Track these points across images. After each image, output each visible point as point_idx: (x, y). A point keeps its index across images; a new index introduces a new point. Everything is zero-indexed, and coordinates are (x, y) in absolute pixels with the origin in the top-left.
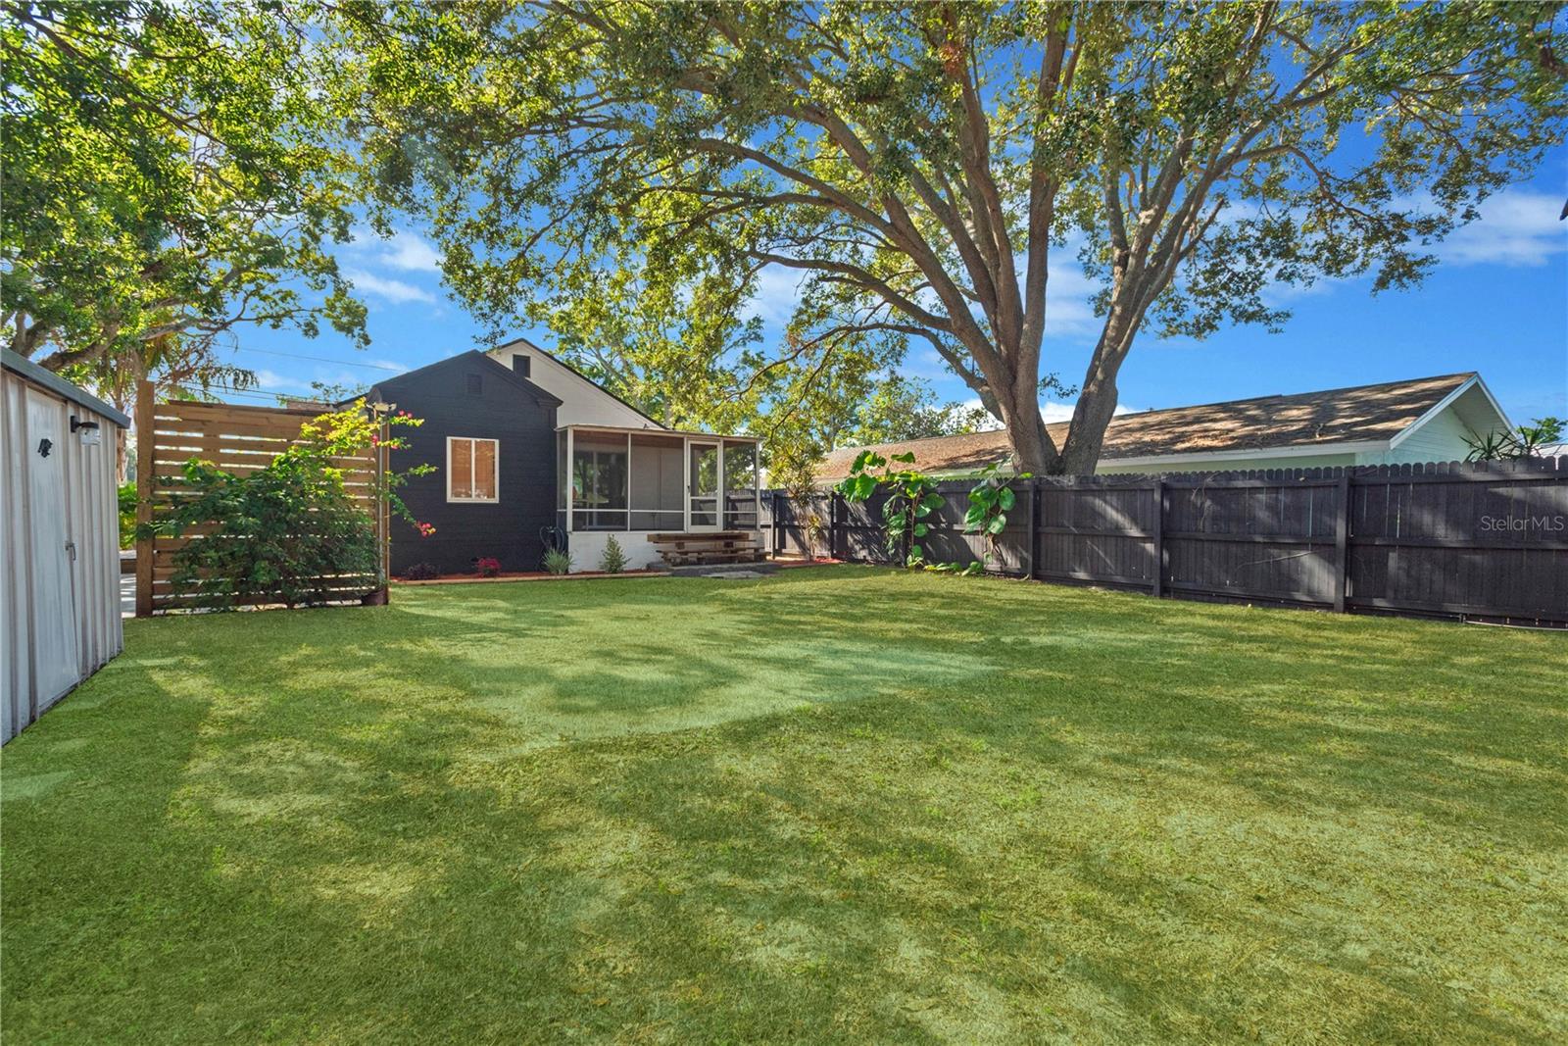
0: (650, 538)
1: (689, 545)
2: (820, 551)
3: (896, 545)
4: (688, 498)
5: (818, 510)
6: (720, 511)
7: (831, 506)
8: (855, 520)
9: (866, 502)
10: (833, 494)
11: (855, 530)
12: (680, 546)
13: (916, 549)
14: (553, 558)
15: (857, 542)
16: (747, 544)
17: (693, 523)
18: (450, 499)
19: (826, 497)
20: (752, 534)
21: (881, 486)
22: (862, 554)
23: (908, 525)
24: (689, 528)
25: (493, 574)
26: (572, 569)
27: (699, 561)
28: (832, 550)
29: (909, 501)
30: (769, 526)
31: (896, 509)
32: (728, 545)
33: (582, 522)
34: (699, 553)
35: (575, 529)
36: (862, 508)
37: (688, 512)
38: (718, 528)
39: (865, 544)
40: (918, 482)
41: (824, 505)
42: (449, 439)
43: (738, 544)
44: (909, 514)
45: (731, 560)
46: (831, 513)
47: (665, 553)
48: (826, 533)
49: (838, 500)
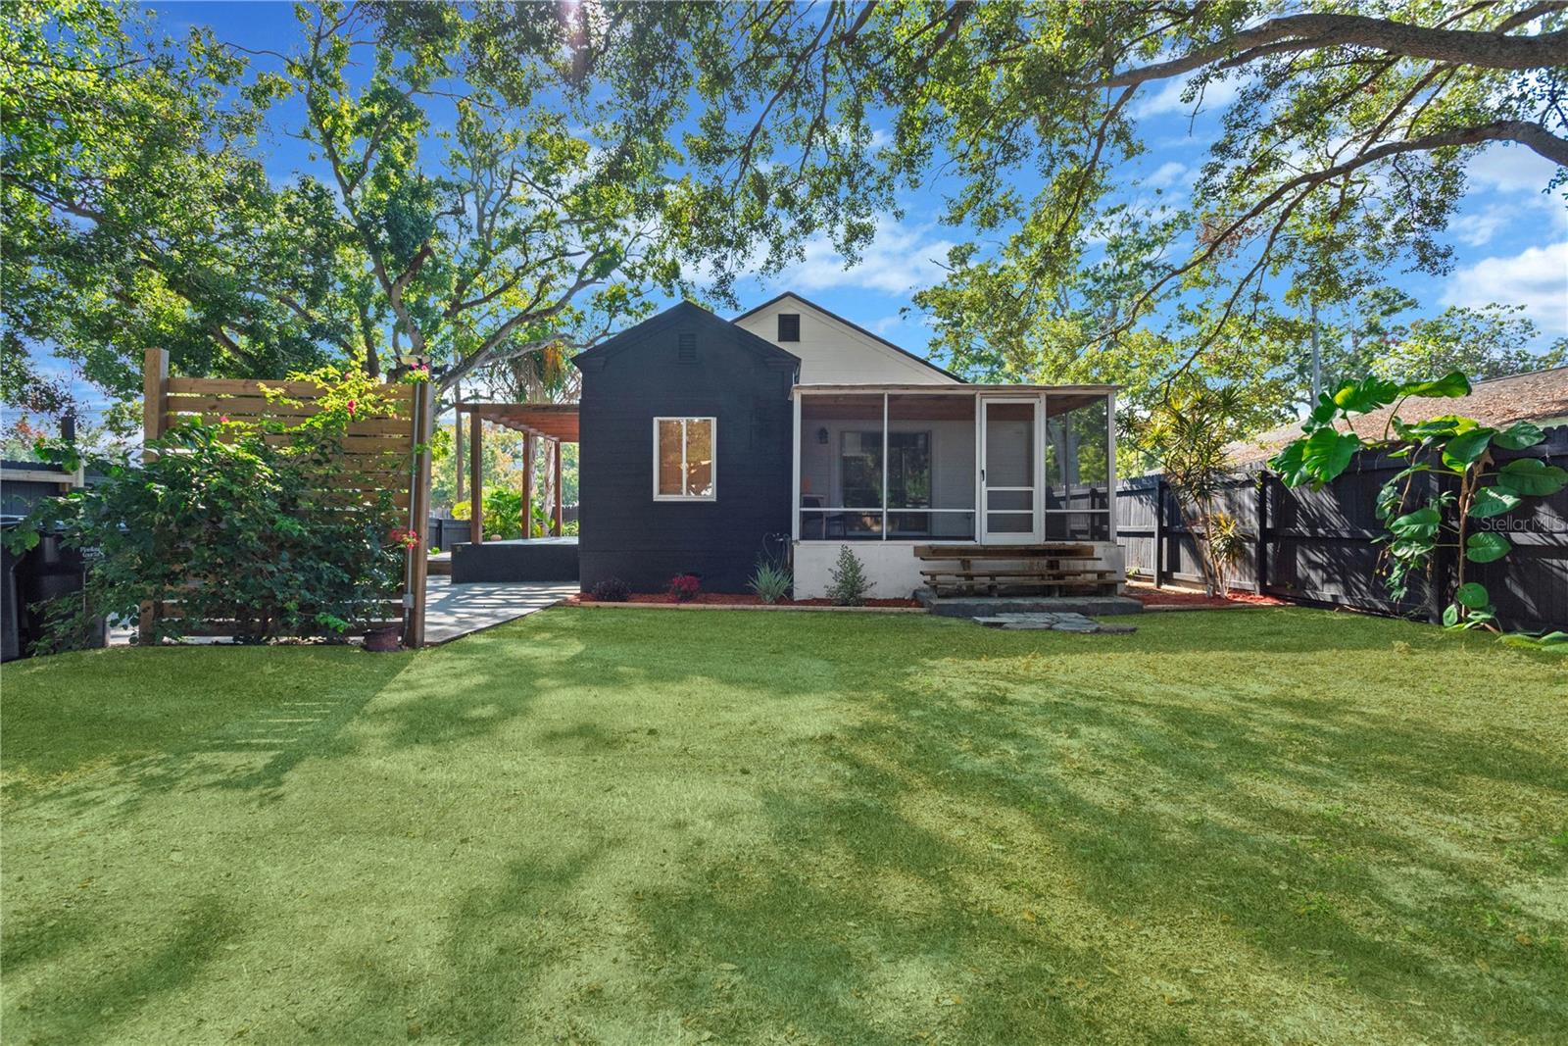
0: (917, 551)
1: (981, 565)
2: (1235, 579)
3: (1413, 578)
4: (982, 490)
5: (1234, 507)
6: (1039, 511)
7: (1261, 500)
8: (1312, 525)
9: (1335, 486)
10: (1265, 475)
11: (1315, 542)
12: (966, 564)
13: (1473, 592)
14: (766, 578)
15: (1315, 566)
16: (1090, 565)
17: (992, 528)
18: (657, 497)
19: (1250, 483)
20: (1099, 548)
21: (1371, 453)
22: (1328, 592)
23: (1446, 535)
24: (984, 537)
25: (687, 597)
26: (798, 595)
27: (989, 592)
28: (1261, 578)
29: (1450, 482)
30: (1150, 535)
31: (1415, 503)
32: (1053, 565)
33: (814, 528)
34: (992, 576)
35: (804, 537)
36: (1328, 500)
37: (982, 511)
38: (1037, 537)
39: (1337, 572)
40: (1478, 434)
41: (1247, 498)
42: (656, 420)
43: (1066, 564)
44: (1450, 511)
45: (1047, 591)
46: (1262, 513)
47: (933, 576)
48: (1251, 549)
49: (1271, 487)
